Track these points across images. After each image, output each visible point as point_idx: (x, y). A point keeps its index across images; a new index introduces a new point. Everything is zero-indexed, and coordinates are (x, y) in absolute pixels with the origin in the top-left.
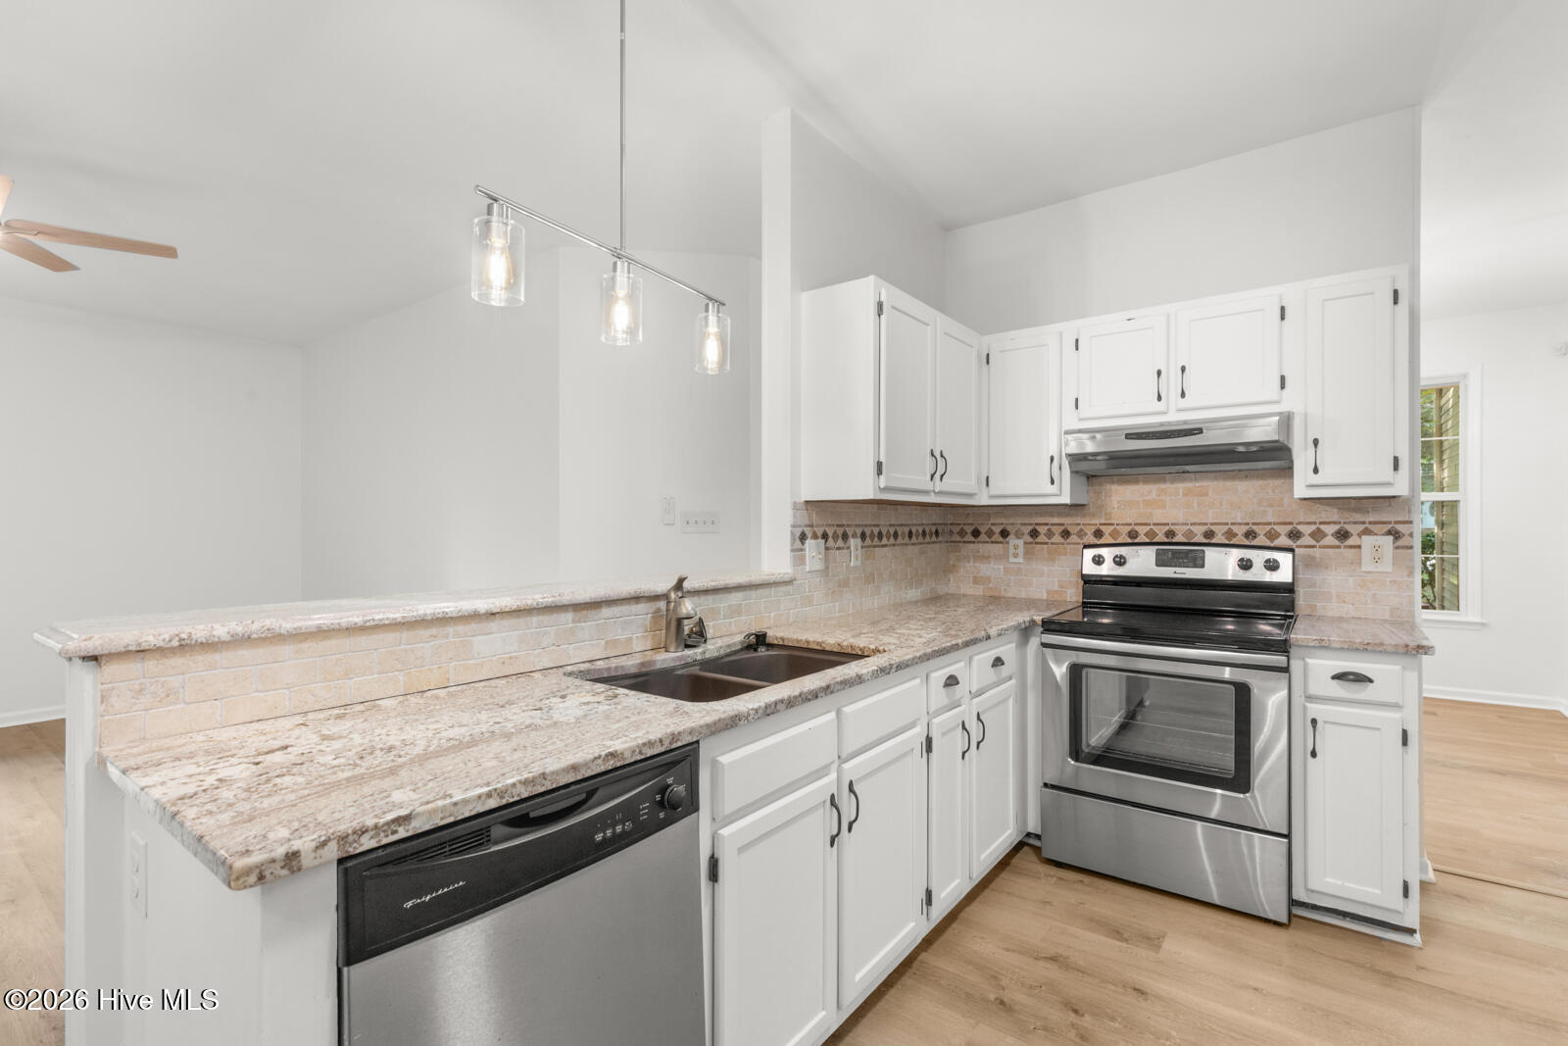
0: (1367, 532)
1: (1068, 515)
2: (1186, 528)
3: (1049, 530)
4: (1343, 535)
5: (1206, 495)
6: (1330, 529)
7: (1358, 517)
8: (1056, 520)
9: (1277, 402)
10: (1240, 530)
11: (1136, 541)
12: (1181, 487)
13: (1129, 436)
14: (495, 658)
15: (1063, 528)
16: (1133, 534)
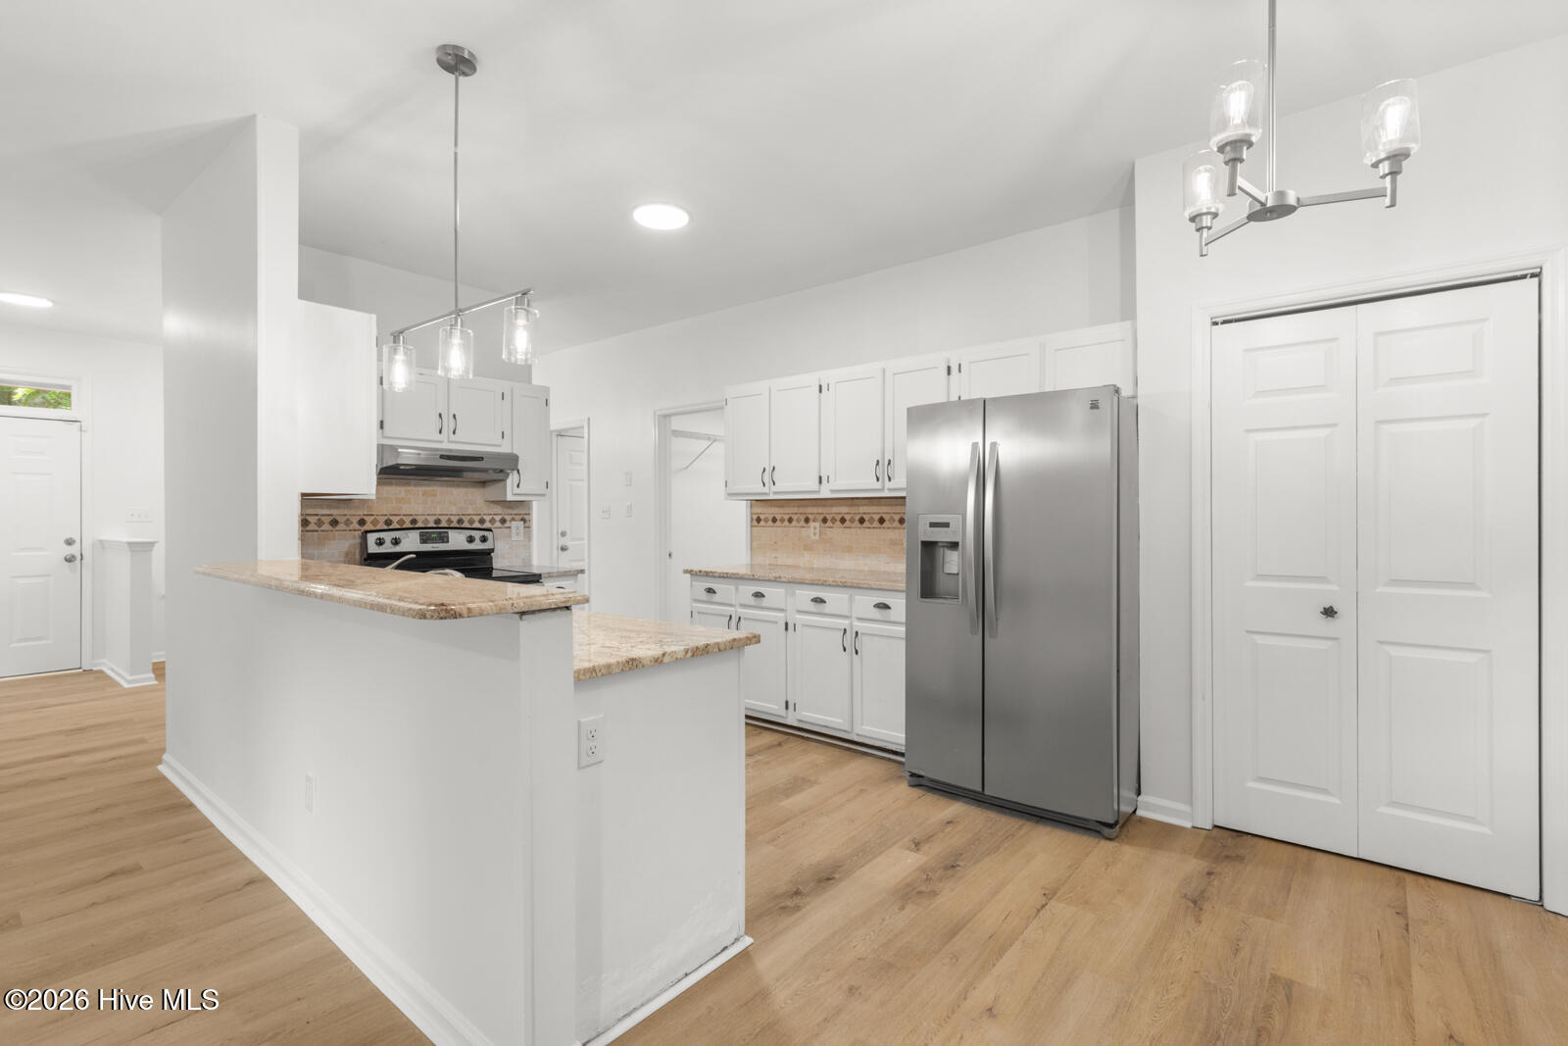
0: (513, 519)
1: (338, 508)
2: (424, 517)
3: (319, 520)
4: (503, 521)
5: (435, 495)
6: (498, 518)
7: (510, 511)
8: (326, 512)
9: (499, 446)
10: (455, 519)
11: (390, 527)
12: (421, 490)
15: (332, 518)
16: (388, 522)
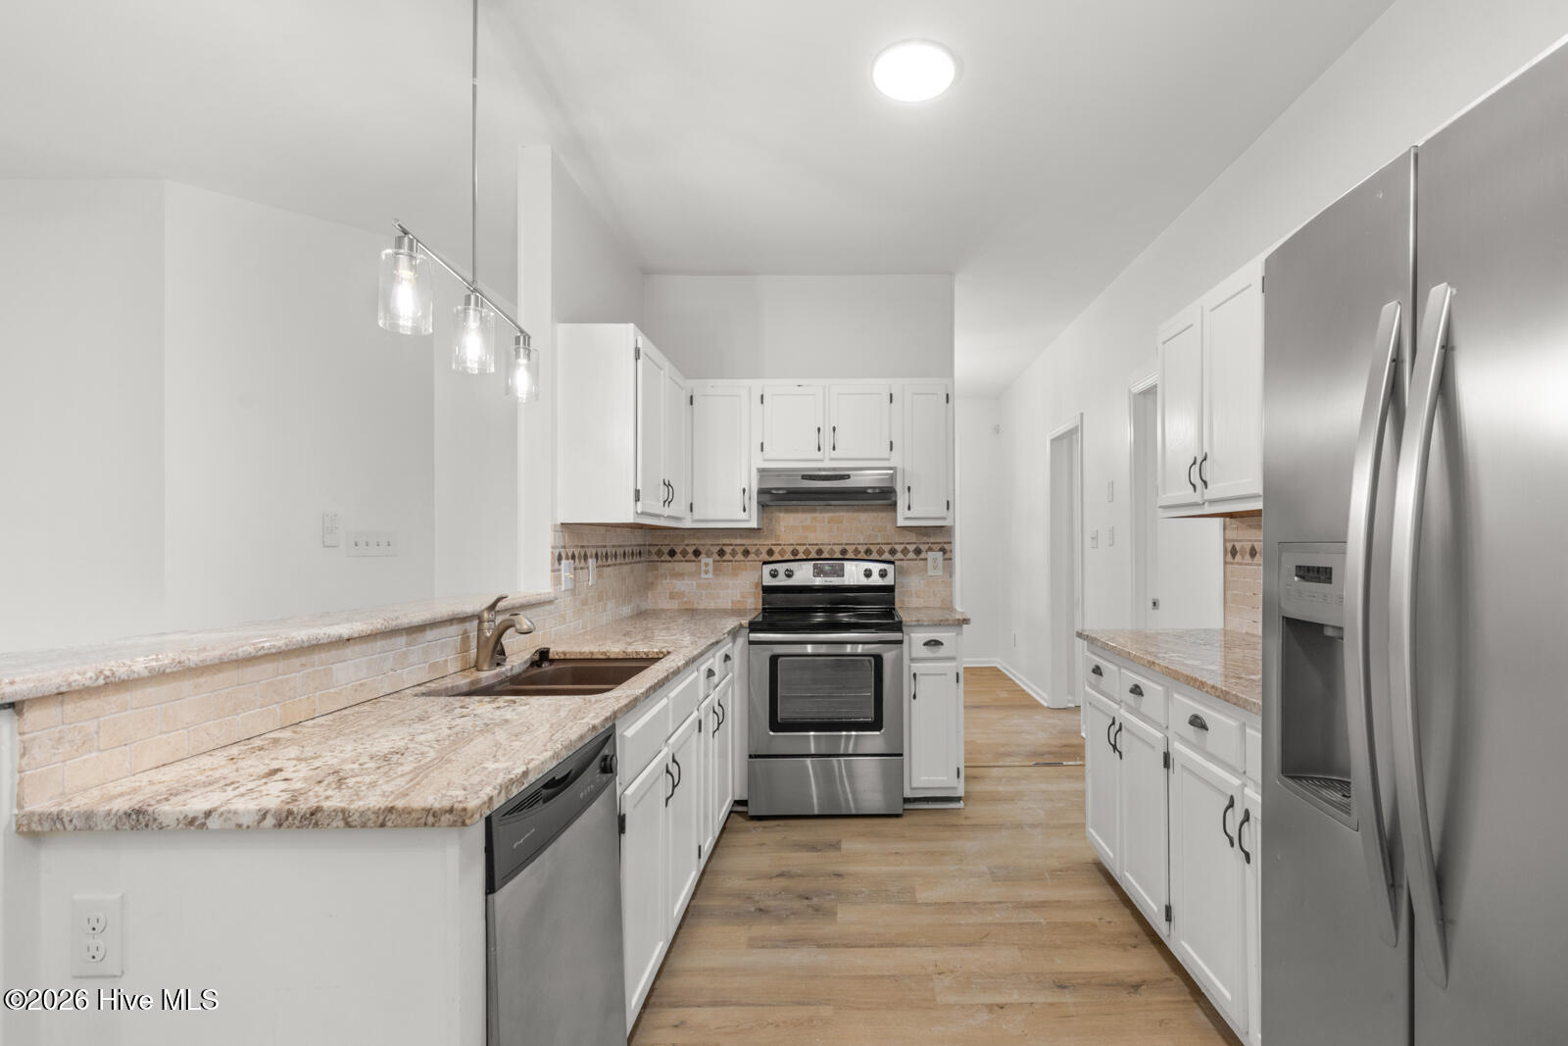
0: (930, 549)
1: (748, 537)
2: (830, 547)
3: (733, 550)
4: (918, 551)
5: (841, 522)
6: (911, 548)
7: (925, 539)
8: (739, 541)
9: (888, 459)
10: (862, 549)
11: (797, 558)
12: (827, 516)
13: (804, 477)
14: (349, 686)
15: (744, 548)
16: (795, 552)
